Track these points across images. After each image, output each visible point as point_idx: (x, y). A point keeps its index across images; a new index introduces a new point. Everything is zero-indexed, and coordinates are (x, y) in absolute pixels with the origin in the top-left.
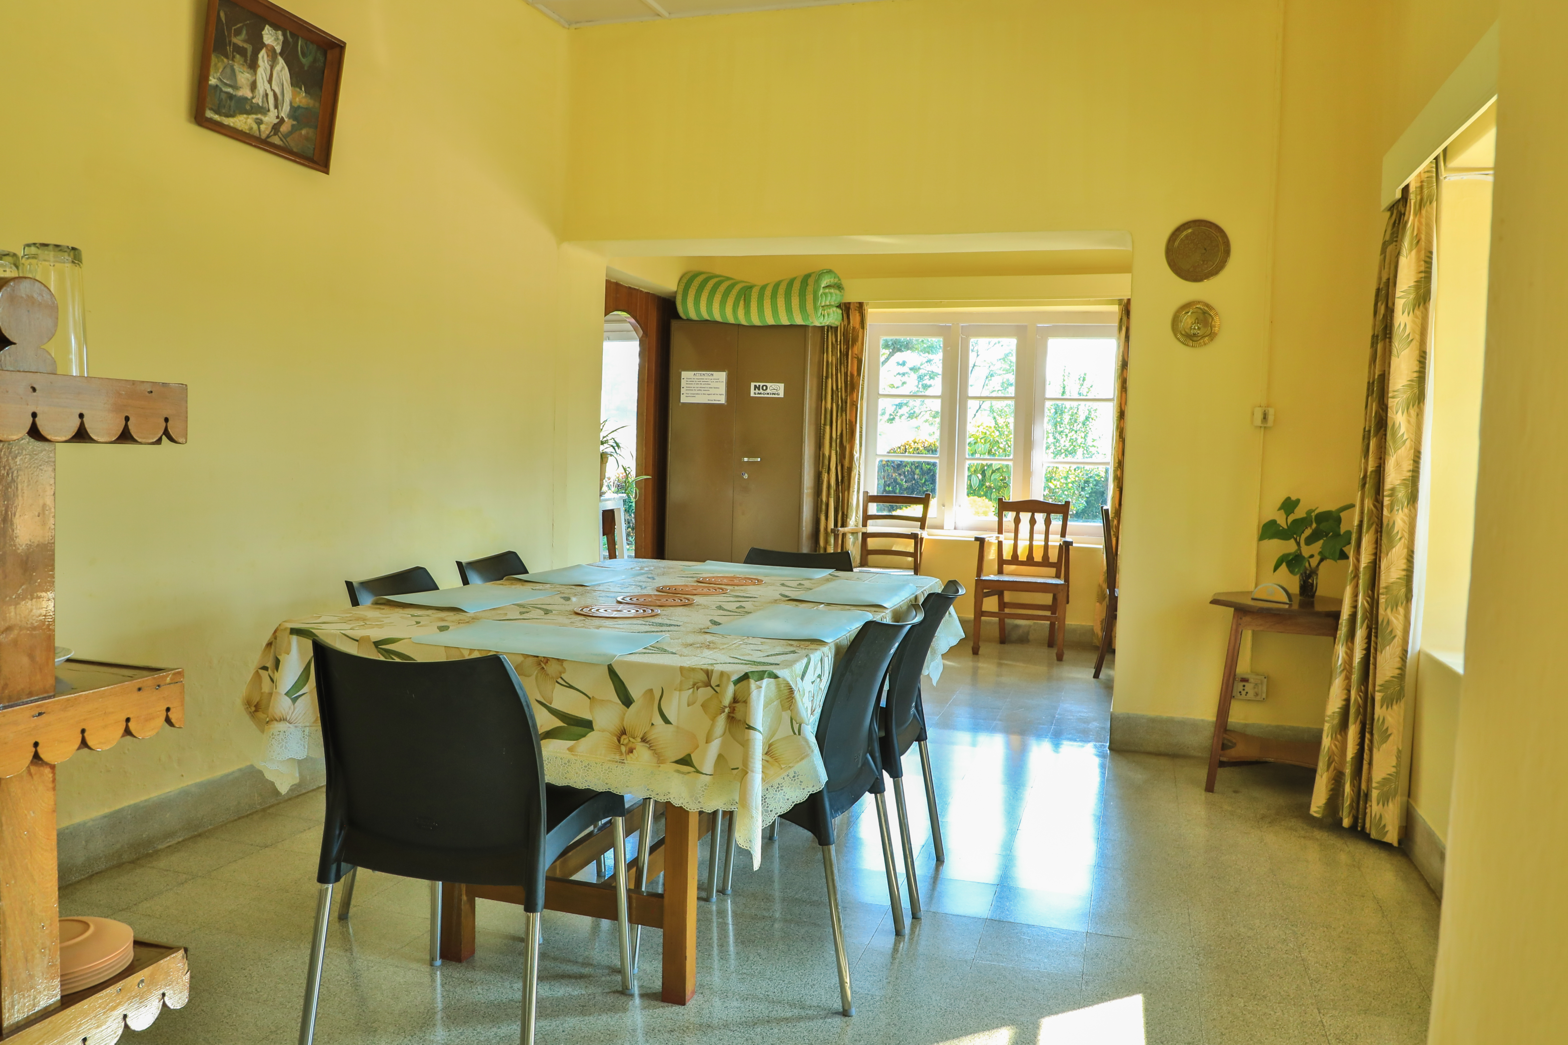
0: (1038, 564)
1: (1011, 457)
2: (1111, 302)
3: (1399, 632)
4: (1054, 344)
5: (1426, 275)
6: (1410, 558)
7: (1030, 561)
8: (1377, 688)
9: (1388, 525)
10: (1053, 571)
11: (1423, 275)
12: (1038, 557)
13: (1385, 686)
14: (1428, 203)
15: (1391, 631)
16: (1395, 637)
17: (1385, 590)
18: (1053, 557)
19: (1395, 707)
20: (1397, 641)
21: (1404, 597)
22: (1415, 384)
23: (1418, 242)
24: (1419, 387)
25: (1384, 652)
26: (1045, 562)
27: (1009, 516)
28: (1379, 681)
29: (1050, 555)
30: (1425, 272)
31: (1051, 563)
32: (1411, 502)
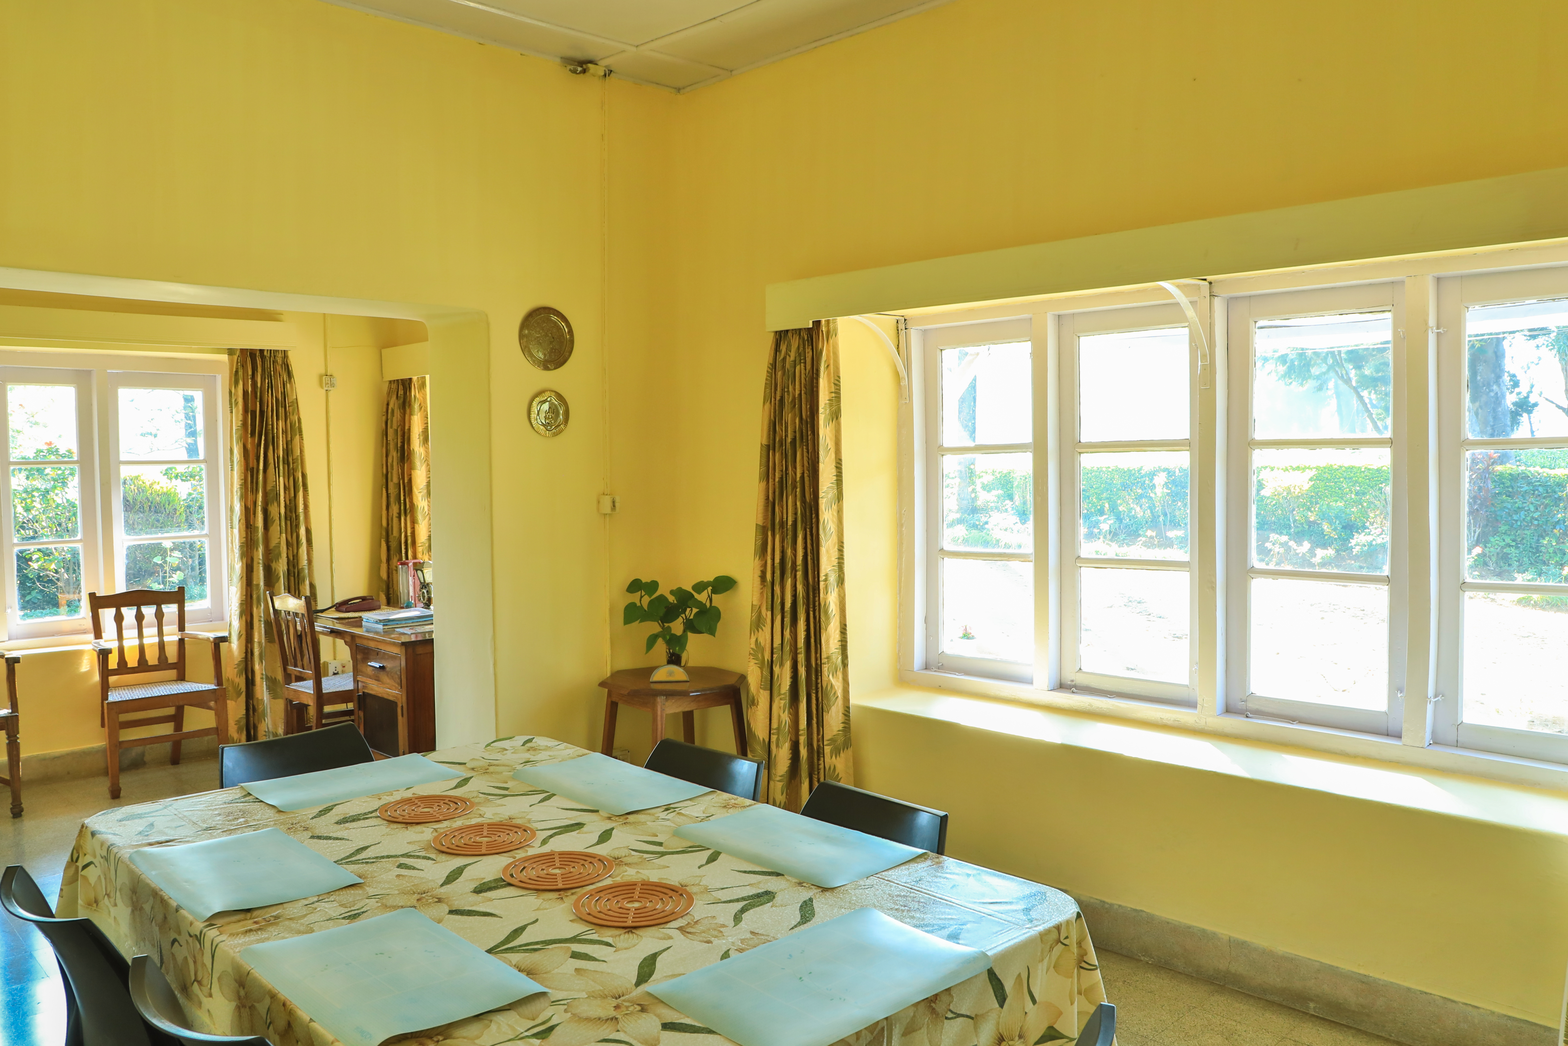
0: (154, 668)
1: (79, 537)
2: (219, 351)
3: (840, 693)
4: (125, 395)
5: (836, 395)
6: (843, 631)
7: (143, 666)
8: (825, 743)
9: (825, 605)
10: (173, 673)
11: (833, 395)
12: (152, 658)
13: (833, 741)
14: (834, 335)
15: (835, 693)
16: (837, 697)
17: (826, 660)
18: (172, 654)
19: (842, 754)
20: (840, 701)
21: (841, 664)
22: (835, 486)
23: (828, 366)
24: (837, 489)
25: (830, 712)
26: (163, 664)
27: (107, 615)
28: (828, 736)
29: (167, 654)
30: (835, 393)
31: (170, 664)
32: (840, 584)
